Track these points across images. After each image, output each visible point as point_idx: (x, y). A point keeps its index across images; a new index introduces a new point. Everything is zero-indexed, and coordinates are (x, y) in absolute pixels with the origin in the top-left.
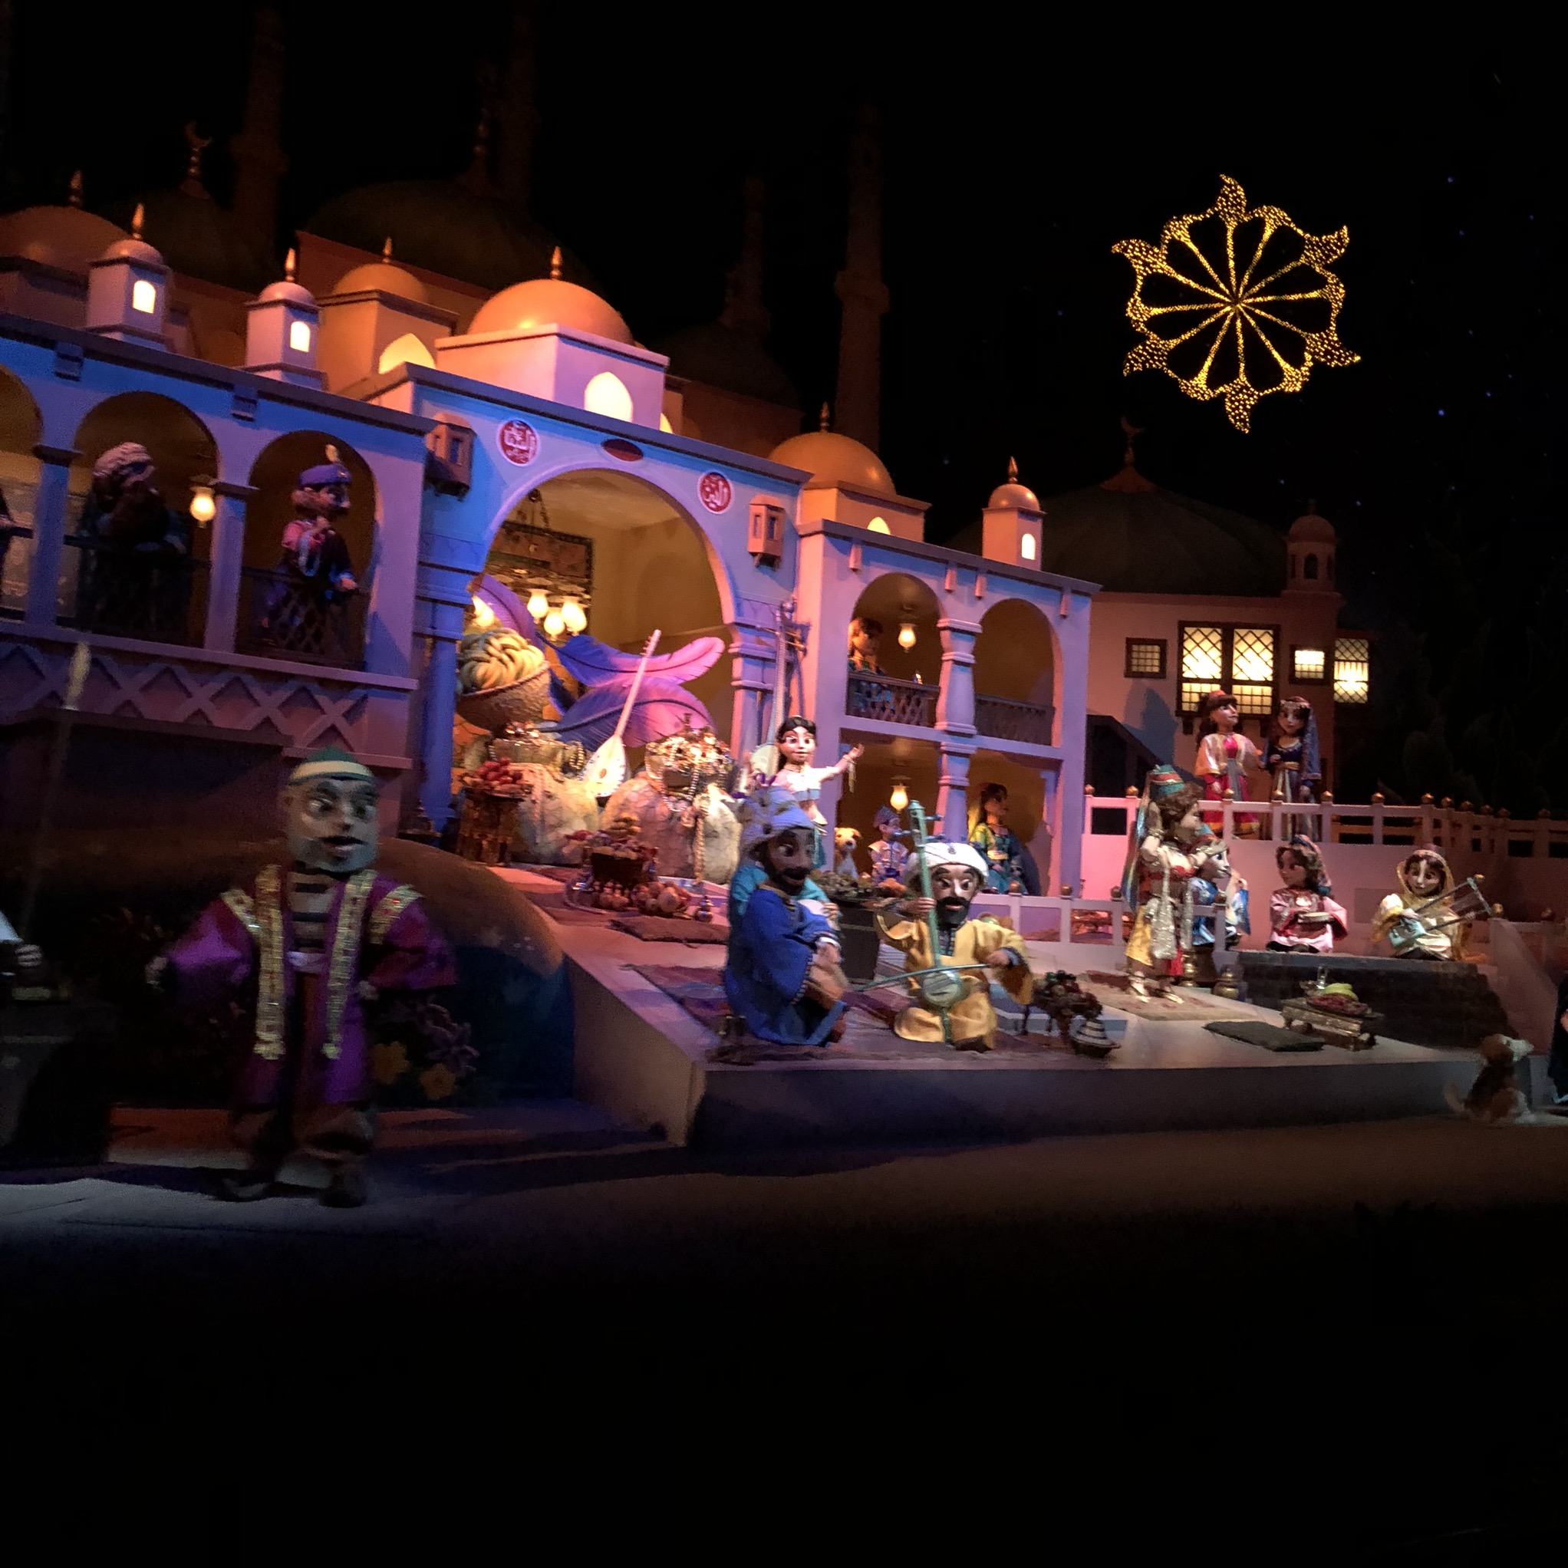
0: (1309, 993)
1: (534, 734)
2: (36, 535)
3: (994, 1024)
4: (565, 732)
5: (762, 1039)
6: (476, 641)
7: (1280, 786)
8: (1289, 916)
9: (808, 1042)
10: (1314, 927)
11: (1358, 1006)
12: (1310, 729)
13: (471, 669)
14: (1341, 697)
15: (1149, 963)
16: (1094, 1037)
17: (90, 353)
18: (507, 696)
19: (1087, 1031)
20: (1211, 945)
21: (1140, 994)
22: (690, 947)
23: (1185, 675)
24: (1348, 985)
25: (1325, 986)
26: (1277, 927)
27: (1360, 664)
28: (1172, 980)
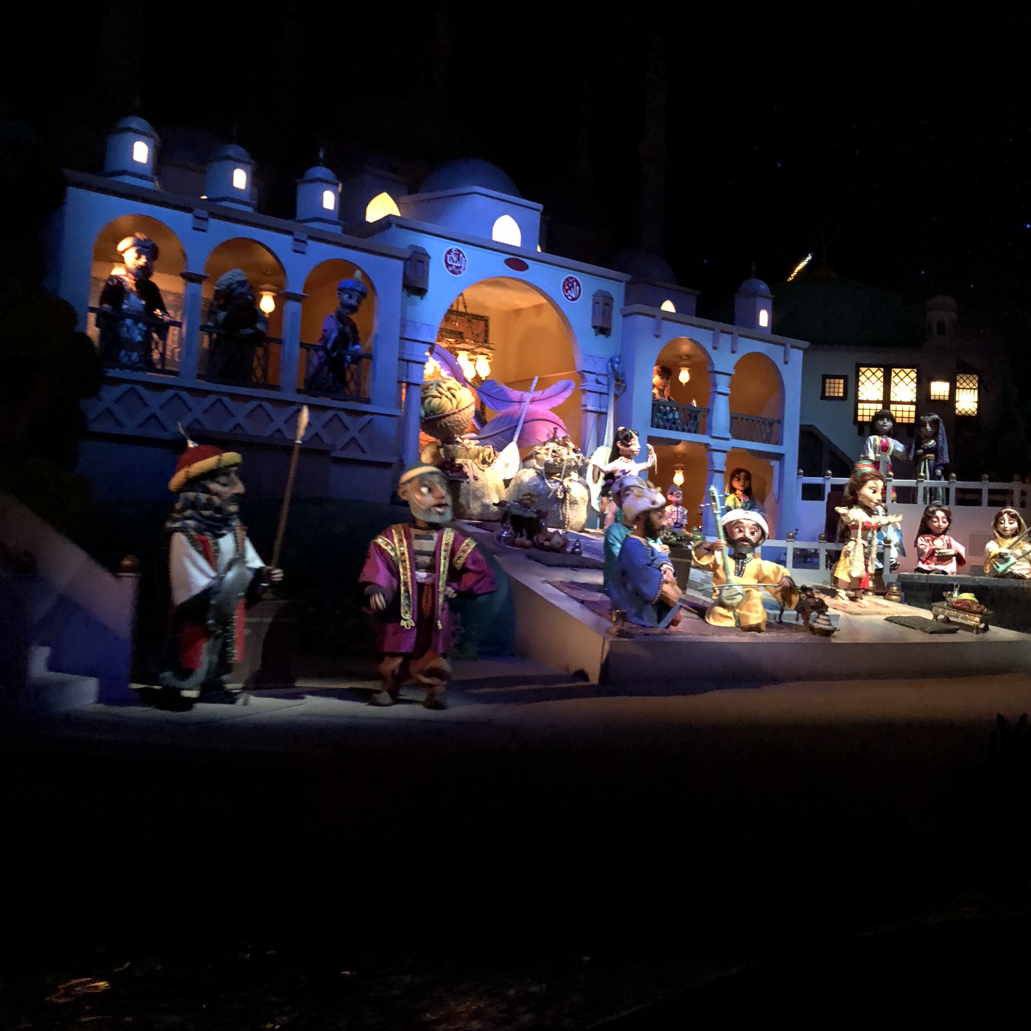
0: (948, 599)
1: (466, 441)
2: (184, 327)
3: (765, 616)
4: (482, 441)
5: (634, 623)
6: (432, 385)
7: (922, 470)
8: (929, 551)
9: (660, 626)
10: (944, 559)
11: (979, 607)
12: (940, 432)
13: (430, 402)
14: (960, 412)
15: (849, 580)
16: (825, 625)
17: (213, 215)
18: (451, 418)
19: (819, 621)
20: (881, 570)
21: (843, 599)
22: (574, 570)
23: (859, 398)
24: (973, 594)
25: (958, 595)
26: (921, 558)
27: (972, 391)
28: (862, 590)
